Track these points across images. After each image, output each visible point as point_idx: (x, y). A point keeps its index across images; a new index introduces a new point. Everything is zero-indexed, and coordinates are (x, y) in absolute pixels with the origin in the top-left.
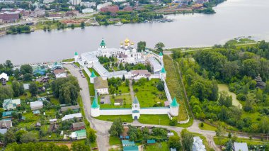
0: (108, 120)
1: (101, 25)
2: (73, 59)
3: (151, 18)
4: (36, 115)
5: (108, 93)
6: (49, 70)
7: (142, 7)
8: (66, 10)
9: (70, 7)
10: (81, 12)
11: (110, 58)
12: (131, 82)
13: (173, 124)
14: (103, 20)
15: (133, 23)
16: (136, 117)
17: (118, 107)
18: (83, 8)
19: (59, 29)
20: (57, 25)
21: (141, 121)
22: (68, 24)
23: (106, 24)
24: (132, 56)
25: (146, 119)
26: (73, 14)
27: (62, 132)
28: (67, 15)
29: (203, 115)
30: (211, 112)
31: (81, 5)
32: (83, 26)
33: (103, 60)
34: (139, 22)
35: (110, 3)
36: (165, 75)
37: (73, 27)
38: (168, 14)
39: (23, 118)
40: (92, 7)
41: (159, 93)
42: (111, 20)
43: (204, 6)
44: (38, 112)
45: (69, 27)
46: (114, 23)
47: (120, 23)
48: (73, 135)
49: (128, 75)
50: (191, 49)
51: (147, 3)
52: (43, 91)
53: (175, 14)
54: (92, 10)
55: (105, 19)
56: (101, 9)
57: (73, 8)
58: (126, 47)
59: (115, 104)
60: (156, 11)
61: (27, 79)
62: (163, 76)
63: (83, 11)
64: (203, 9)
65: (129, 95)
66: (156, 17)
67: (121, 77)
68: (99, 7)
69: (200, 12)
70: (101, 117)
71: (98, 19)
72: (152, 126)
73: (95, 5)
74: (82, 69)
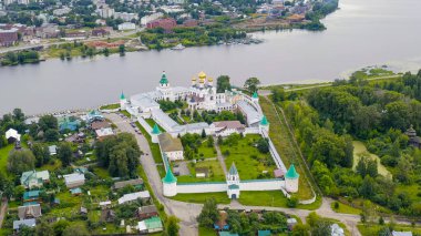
0: (191, 201)
1: (150, 49)
2: (118, 106)
3: (228, 37)
4: (77, 195)
5: (183, 158)
6: (83, 124)
7: (212, 21)
8: (92, 26)
9: (98, 21)
10: (116, 29)
11: (176, 102)
12: (216, 140)
13: (292, 204)
14: (154, 42)
15: (200, 45)
16: (234, 196)
17: (202, 181)
18: (119, 22)
19: (84, 57)
20: (82, 50)
21: (241, 201)
22: (98, 48)
23: (159, 48)
24: (211, 99)
25: (250, 197)
26: (104, 33)
27: (123, 223)
28: (95, 34)
29: (337, 190)
30: (347, 185)
31: (116, 18)
32: (122, 51)
33: (166, 106)
34: (209, 44)
35: (161, 15)
36: (267, 128)
37: (106, 53)
38: (253, 31)
39: (57, 200)
40: (133, 21)
41: (262, 156)
42: (165, 42)
43: (307, 18)
44: (78, 191)
45: (100, 53)
46: (170, 47)
47: (180, 46)
48: (142, 226)
49: (211, 130)
50: (297, 86)
51: (219, 14)
52: (80, 157)
53: (263, 30)
54: (133, 26)
55: (156, 39)
56: (148, 24)
57: (103, 23)
58: (201, 85)
59: (198, 175)
60: (234, 27)
61: (52, 138)
62: (264, 130)
63: (120, 27)
64: (305, 22)
65: (217, 160)
66: (235, 37)
67: (199, 132)
68: (145, 21)
69: (302, 27)
70: (179, 197)
71: (144, 40)
72: (262, 208)
73: (137, 18)
74: (135, 120)
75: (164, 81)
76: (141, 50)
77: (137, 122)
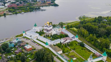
1: (14, 14)
3: (35, 9)
5: (62, 53)
6: (16, 44)
7: (26, 4)
14: (14, 12)
15: (28, 12)
23: (16, 13)
32: (5, 15)
34: (31, 11)
35: (10, 3)
38: (40, 7)
40: (2, 5)
42: (17, 11)
43: (52, 3)
46: (20, 13)
47: (23, 13)
51: (27, 2)
54: (3, 7)
55: (14, 10)
56: (8, 6)
59: (74, 59)
60: (34, 6)
66: (37, 9)
68: (6, 5)
69: (52, 5)
71: (10, 11)
73: (3, 4)
74: (33, 40)
75: (35, 25)
76: (11, 14)
77: (34, 41)
